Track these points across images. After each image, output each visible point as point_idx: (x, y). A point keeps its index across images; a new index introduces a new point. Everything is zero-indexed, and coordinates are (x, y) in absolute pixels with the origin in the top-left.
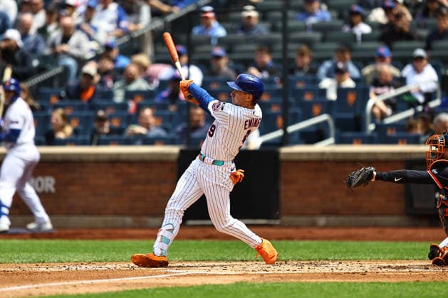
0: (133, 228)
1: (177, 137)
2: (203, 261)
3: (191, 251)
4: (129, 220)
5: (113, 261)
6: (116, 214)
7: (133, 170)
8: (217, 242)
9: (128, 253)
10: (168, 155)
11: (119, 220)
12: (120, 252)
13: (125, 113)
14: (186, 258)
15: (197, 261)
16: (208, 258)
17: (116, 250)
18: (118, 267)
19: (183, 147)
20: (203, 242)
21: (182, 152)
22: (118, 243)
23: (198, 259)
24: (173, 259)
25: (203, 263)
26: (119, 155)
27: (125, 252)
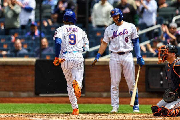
0: (14, 97)
1: (35, 54)
2: (48, 113)
3: (42, 109)
4: (12, 94)
5: (4, 113)
6: (6, 90)
7: (14, 69)
8: (54, 104)
9: (11, 110)
10: (31, 62)
11: (7, 93)
12: (7, 109)
13: (10, 42)
14: (39, 112)
15: (45, 114)
16: (50, 112)
17: (6, 108)
18: (7, 116)
19: (37, 58)
20: (48, 104)
21: (37, 61)
22: (6, 105)
23: (45, 113)
24: (33, 113)
25: (48, 115)
26: (7, 62)
27: (10, 109)
